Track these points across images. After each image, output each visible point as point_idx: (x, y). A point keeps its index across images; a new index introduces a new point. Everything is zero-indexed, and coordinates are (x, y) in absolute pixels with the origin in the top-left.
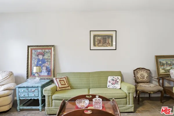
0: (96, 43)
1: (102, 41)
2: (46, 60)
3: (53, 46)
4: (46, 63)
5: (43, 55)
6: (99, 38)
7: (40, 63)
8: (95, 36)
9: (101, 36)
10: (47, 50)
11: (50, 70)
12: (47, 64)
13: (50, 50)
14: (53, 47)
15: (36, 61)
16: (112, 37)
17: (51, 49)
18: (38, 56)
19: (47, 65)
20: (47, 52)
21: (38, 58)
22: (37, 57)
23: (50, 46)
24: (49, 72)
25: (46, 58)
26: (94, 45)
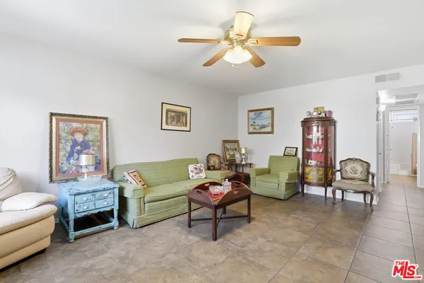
0: (169, 121)
1: (176, 118)
2: (90, 143)
3: (106, 118)
4: (92, 148)
5: (85, 134)
6: (173, 114)
7: (79, 148)
8: (168, 111)
9: (175, 112)
10: (93, 126)
11: (100, 160)
12: (93, 150)
13: (99, 126)
14: (105, 121)
15: (69, 144)
16: (186, 114)
17: (101, 123)
18: (72, 134)
19: (93, 152)
20: (92, 128)
21: (73, 138)
22: (70, 137)
23: (101, 118)
24: (99, 166)
25: (91, 139)
26: (167, 123)
